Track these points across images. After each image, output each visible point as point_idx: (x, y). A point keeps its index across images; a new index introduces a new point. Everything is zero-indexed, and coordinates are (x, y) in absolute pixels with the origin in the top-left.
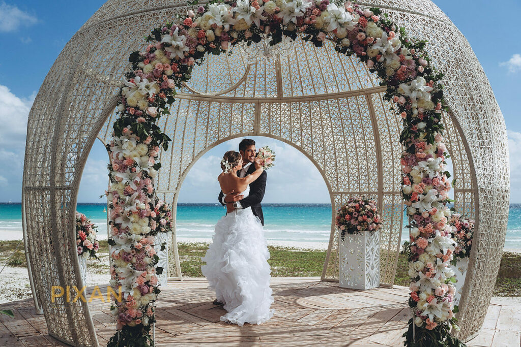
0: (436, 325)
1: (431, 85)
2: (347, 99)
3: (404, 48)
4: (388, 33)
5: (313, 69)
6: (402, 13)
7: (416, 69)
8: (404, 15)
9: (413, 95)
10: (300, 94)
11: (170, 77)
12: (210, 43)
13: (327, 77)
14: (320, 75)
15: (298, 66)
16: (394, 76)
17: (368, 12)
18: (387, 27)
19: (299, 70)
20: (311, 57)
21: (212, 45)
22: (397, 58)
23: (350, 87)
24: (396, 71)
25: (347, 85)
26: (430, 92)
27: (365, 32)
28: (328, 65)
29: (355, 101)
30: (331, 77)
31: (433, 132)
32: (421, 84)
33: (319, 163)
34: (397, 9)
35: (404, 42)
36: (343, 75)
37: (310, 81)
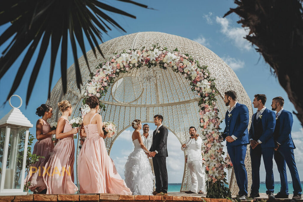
0: (216, 180)
1: (210, 83)
2: (189, 104)
3: (199, 69)
4: (192, 63)
5: (173, 90)
6: (200, 57)
7: (204, 77)
8: (201, 58)
9: (202, 87)
10: (167, 102)
11: (105, 82)
12: (121, 68)
13: (179, 94)
14: (176, 93)
15: (166, 89)
16: (195, 80)
17: (184, 56)
18: (191, 60)
19: (166, 91)
20: (172, 85)
21: (122, 69)
22: (195, 72)
23: (190, 98)
24: (195, 78)
25: (189, 97)
26: (210, 85)
27: (182, 63)
28: (180, 88)
29: (193, 105)
30: (181, 94)
31: (211, 101)
32: (205, 82)
33: (177, 135)
34: (198, 56)
35: (198, 66)
36: (187, 92)
37: (172, 96)
